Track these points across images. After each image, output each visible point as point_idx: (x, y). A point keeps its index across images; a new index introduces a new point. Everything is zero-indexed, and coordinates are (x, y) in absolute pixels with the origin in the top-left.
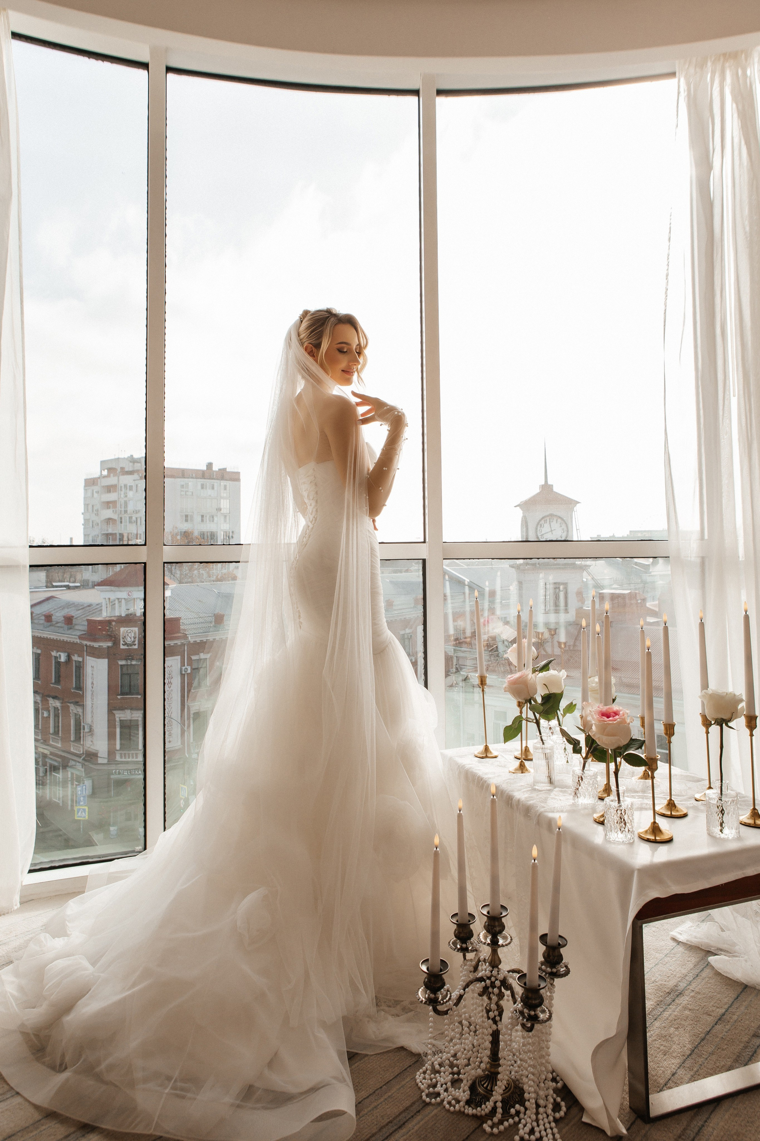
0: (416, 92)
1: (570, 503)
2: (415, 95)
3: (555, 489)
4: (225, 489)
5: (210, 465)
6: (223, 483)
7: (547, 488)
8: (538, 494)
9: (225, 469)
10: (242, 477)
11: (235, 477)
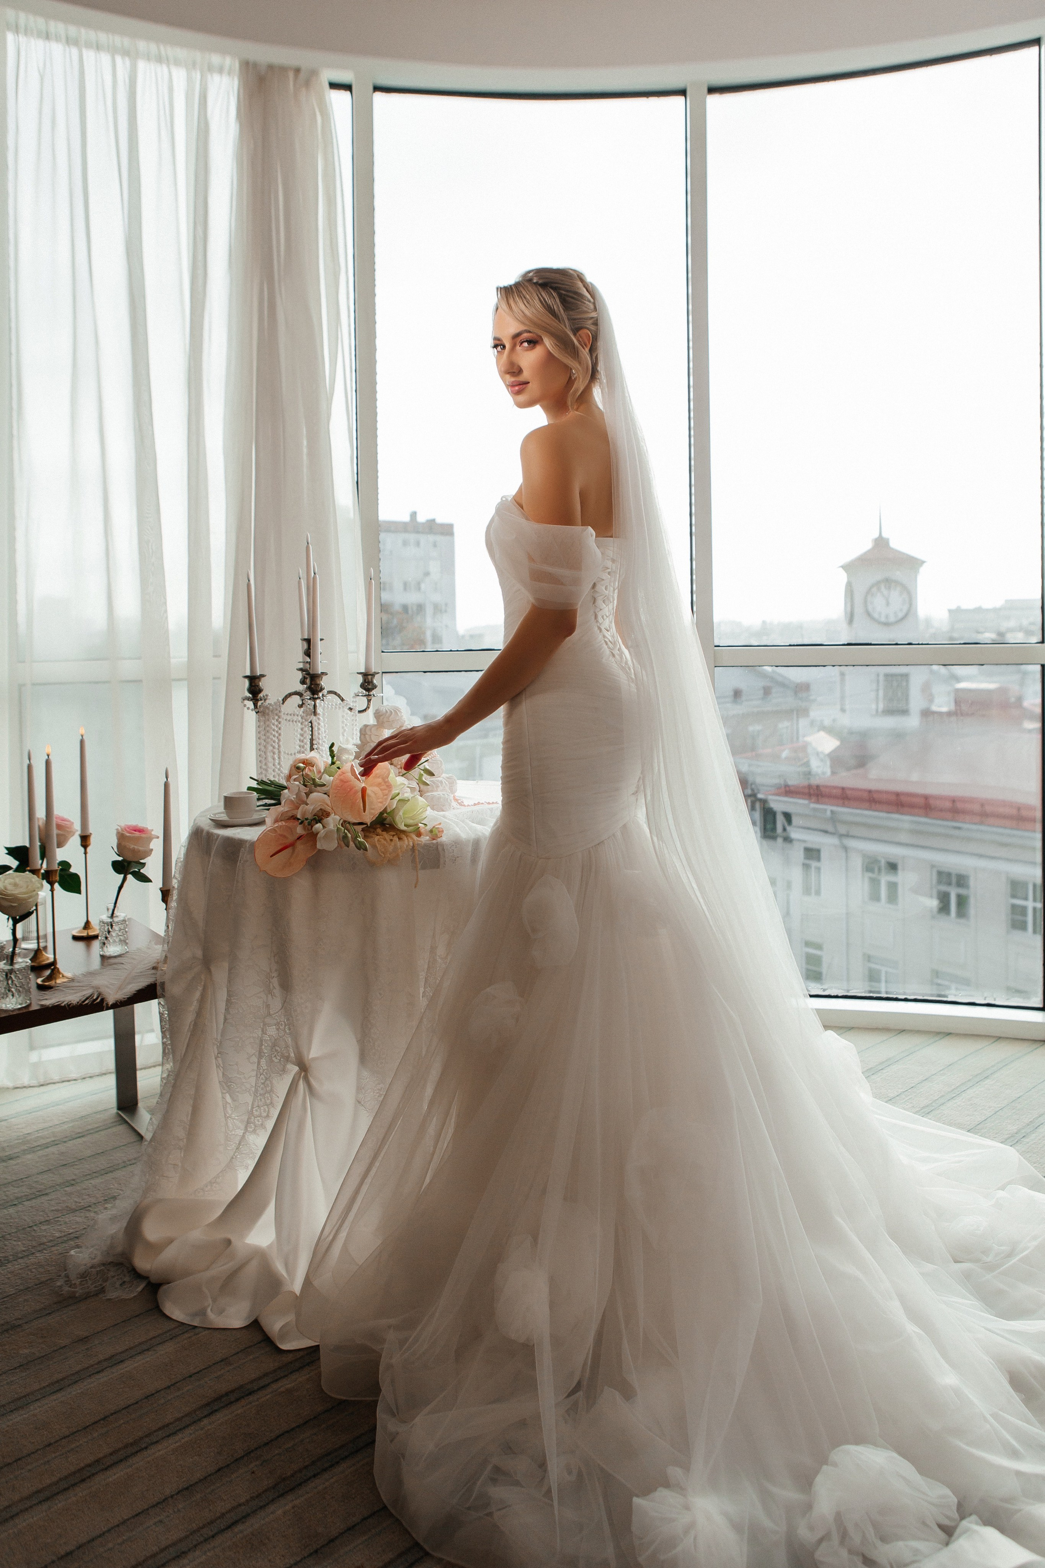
0: (683, 92)
1: (913, 564)
2: (682, 95)
3: (893, 544)
4: (435, 545)
5: (414, 515)
6: (431, 538)
7: (881, 543)
8: (869, 551)
9: (434, 520)
10: (456, 530)
11: (447, 530)
